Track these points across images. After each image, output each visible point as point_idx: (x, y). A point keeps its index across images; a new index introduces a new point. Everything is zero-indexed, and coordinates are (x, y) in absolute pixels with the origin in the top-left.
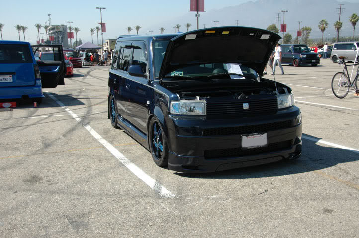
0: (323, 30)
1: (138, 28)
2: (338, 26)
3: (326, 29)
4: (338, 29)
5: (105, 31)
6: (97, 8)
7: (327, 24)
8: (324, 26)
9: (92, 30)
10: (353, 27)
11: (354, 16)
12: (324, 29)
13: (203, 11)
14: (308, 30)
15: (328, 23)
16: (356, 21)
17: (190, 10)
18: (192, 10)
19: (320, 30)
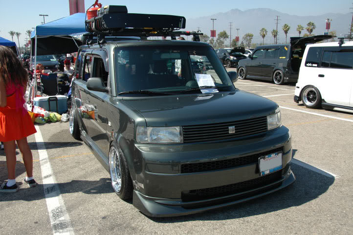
0: (264, 36)
2: (275, 33)
3: (266, 35)
4: (275, 36)
6: (40, 15)
7: (266, 32)
8: (264, 33)
10: (285, 35)
11: (286, 26)
14: (251, 36)
15: (267, 30)
16: (287, 30)
19: (261, 37)
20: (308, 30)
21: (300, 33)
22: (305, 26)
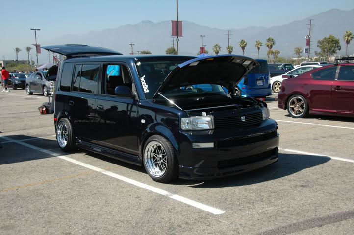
3: (219, 52)
4: (230, 52)
5: (40, 53)
7: (220, 48)
8: (218, 49)
10: (242, 51)
12: (218, 52)
13: (181, 36)
16: (244, 46)
20: (268, 46)
21: (259, 48)
22: (264, 42)
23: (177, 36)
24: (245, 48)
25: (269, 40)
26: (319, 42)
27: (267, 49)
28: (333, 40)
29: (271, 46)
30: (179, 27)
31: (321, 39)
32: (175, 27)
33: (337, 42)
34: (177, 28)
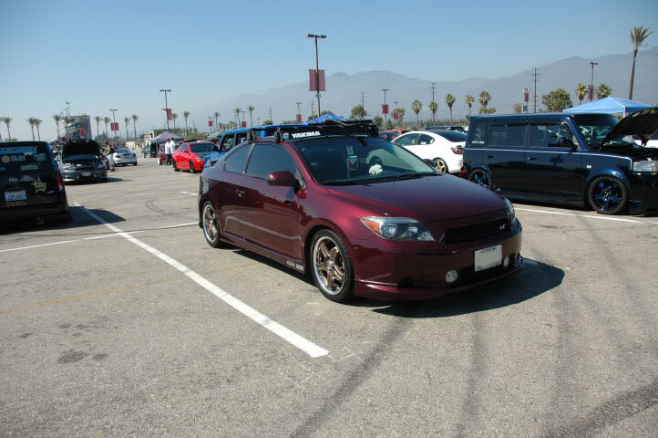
0: (417, 111)
1: (186, 114)
2: (434, 108)
3: (420, 110)
4: (434, 111)
7: (420, 105)
8: (418, 107)
9: (126, 120)
10: (450, 108)
11: (449, 97)
13: (324, 90)
14: (402, 111)
15: (422, 104)
16: (452, 102)
17: (308, 89)
18: (311, 89)
19: (414, 112)
20: (481, 102)
21: (470, 105)
22: (477, 98)
23: (318, 90)
24: (454, 105)
25: (483, 94)
26: (544, 97)
27: (481, 106)
28: (562, 96)
29: (486, 103)
30: (320, 78)
31: (547, 93)
32: (314, 78)
33: (567, 98)
34: (317, 81)
